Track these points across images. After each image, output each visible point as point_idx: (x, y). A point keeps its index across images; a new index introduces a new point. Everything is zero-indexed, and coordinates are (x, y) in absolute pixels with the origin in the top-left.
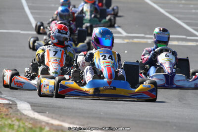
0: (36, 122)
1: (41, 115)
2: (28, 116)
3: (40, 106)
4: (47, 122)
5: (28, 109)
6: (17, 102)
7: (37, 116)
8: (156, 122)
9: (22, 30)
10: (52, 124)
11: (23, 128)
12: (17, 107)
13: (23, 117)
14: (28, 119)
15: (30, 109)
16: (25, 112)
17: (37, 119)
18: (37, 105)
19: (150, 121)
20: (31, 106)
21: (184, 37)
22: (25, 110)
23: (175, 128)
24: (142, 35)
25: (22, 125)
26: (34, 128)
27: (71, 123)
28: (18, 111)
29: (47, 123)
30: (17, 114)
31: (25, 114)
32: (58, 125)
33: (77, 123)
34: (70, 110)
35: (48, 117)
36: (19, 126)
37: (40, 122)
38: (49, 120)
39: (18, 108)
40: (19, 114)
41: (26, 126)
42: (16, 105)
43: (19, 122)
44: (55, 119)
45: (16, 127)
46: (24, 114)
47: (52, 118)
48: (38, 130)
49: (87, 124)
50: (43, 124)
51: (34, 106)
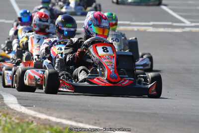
0: (24, 116)
1: (28, 109)
2: (15, 110)
3: (27, 100)
4: (35, 116)
5: (14, 102)
6: (3, 96)
7: (24, 110)
8: (144, 113)
9: (6, 19)
10: (39, 119)
11: (10, 123)
12: (3, 101)
13: (10, 111)
14: (14, 113)
15: (17, 102)
16: (12, 106)
17: (24, 114)
18: (24, 98)
19: (137, 113)
20: (18, 99)
21: (170, 23)
22: (12, 103)
23: (162, 119)
24: (128, 22)
25: (8, 120)
26: (21, 124)
27: (58, 117)
28: (5, 105)
29: (34, 118)
30: (4, 109)
31: (12, 108)
32: (45, 119)
33: (64, 116)
34: (57, 103)
35: (35, 110)
36: (6, 121)
37: (28, 116)
38: (35, 114)
39: (5, 102)
40: (6, 109)
41: (13, 121)
42: (3, 98)
43: (6, 117)
44: (43, 112)
45: (3, 123)
46: (10, 109)
47: (39, 112)
48: (25, 125)
49: (75, 118)
50: (30, 118)
51: (21, 99)
